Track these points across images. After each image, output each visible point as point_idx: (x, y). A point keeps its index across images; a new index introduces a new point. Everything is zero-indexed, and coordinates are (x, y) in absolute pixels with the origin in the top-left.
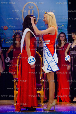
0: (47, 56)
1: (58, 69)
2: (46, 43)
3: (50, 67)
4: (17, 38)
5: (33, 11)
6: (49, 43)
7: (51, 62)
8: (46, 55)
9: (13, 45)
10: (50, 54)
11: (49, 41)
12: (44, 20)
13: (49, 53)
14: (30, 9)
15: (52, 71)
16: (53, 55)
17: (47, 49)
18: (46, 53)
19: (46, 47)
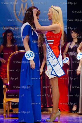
0: (51, 58)
1: (64, 74)
2: (49, 43)
3: (54, 71)
4: (9, 36)
5: (26, 4)
6: (53, 43)
7: (55, 65)
8: (49, 57)
9: (3, 45)
10: (54, 56)
11: (53, 40)
12: (48, 14)
13: (53, 54)
14: (23, 2)
15: (57, 76)
16: (57, 57)
17: (50, 50)
18: (49, 55)
19: (49, 48)
